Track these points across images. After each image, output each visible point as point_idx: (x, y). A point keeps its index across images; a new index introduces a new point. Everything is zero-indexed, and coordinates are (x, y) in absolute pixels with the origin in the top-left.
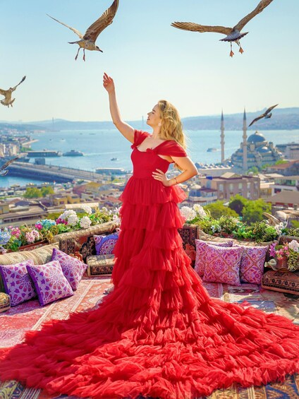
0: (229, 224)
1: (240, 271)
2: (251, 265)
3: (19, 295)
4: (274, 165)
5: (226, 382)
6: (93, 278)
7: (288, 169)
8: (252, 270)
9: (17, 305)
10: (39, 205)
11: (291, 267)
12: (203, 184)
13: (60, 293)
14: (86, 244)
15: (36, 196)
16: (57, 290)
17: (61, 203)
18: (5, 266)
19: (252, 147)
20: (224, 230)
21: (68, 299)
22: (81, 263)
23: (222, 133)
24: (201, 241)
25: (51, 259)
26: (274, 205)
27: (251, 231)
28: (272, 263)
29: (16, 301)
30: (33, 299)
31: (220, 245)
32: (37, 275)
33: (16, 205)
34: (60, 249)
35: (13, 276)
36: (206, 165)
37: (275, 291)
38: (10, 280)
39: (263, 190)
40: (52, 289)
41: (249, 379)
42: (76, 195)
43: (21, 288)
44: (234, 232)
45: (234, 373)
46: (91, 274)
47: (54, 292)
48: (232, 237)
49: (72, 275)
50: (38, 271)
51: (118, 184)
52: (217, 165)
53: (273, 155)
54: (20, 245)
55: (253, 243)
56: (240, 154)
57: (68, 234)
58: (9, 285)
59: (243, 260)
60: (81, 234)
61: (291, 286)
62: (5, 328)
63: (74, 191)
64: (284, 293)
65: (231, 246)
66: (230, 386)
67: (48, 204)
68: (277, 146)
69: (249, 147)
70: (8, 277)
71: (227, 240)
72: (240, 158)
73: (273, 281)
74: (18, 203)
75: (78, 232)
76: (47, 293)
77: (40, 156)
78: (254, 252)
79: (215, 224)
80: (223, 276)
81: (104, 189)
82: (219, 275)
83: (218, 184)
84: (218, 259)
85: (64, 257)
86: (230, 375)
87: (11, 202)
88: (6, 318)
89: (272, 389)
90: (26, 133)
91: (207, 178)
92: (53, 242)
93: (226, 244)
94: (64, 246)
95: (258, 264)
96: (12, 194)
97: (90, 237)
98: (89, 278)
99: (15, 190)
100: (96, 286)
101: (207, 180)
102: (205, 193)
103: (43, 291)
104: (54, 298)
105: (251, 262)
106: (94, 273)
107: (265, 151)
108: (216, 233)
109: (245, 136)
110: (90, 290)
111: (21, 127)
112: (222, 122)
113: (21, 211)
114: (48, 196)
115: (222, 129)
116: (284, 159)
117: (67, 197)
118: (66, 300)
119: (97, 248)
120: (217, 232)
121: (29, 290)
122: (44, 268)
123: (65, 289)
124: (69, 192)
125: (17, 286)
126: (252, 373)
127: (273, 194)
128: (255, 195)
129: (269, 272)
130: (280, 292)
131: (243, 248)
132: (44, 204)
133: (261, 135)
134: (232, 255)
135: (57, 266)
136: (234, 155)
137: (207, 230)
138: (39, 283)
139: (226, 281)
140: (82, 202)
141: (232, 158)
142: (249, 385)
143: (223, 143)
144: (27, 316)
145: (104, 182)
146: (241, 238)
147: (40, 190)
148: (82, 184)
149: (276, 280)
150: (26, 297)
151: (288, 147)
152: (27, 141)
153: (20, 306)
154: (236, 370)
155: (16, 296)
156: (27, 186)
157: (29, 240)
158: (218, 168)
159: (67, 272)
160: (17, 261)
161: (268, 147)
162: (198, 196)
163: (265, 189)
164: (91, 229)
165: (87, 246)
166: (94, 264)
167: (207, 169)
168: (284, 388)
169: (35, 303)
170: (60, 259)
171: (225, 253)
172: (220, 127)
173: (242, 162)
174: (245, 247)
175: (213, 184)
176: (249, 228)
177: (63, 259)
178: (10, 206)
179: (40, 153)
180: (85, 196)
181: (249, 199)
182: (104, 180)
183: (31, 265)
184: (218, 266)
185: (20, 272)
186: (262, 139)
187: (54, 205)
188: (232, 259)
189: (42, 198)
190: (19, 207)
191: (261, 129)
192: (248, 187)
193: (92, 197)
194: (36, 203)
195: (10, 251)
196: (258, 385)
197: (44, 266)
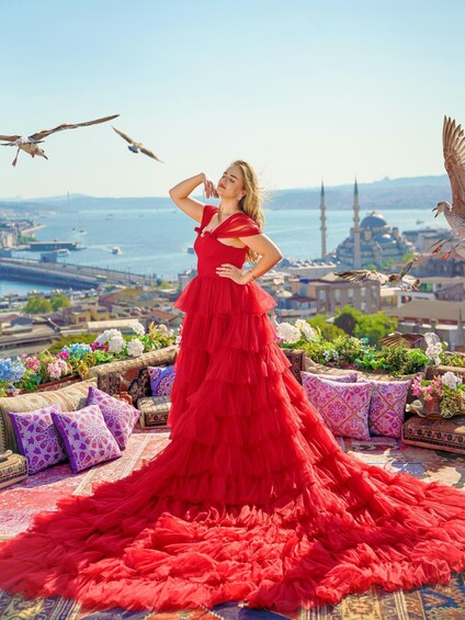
0: (350, 348)
1: (369, 419)
2: (385, 409)
3: (41, 457)
4: (401, 261)
5: (361, 583)
6: (149, 431)
7: (421, 267)
8: (387, 417)
9: (37, 472)
10: (48, 323)
11: (446, 412)
12: (295, 291)
13: (102, 453)
14: (136, 381)
15: (43, 309)
16: (97, 450)
17: (81, 320)
18: (19, 414)
19: (368, 235)
20: (342, 357)
21: (114, 462)
22: (132, 409)
23: (323, 214)
24: (310, 374)
25: (86, 402)
26: (401, 321)
27: (383, 359)
28: (417, 405)
29: (36, 467)
30: (61, 463)
31: (339, 380)
32: (68, 427)
33: (13, 324)
34: (99, 388)
35: (31, 429)
36: (299, 262)
37: (422, 448)
38: (27, 434)
39: (385, 298)
40: (89, 448)
41: (395, 579)
42: (104, 308)
43: (43, 446)
44: (358, 360)
45: (373, 570)
46: (146, 425)
47: (93, 453)
48: (355, 368)
49: (118, 427)
50: (68, 421)
51: (167, 291)
52: (315, 261)
53: (398, 246)
54: (38, 382)
55: (387, 376)
56: (349, 245)
57: (110, 365)
58: (25, 443)
59: (374, 402)
60: (129, 365)
61: (446, 439)
62: (22, 508)
63: (101, 302)
64: (436, 450)
65: (355, 381)
66: (368, 589)
67: (61, 322)
68: (404, 233)
69: (362, 235)
70: (24, 430)
71: (348, 373)
72: (350, 250)
73: (419, 432)
74: (15, 321)
75: (125, 362)
76: (82, 455)
77: (49, 250)
78: (390, 390)
79: (329, 349)
80: (345, 425)
81: (146, 299)
82: (338, 424)
83: (318, 289)
84: (336, 400)
85: (107, 400)
86: (367, 573)
87: (5, 320)
88: (22, 491)
89: (430, 593)
90: (27, 216)
91: (302, 281)
92: (88, 377)
93: (347, 379)
94: (104, 384)
95: (396, 408)
96: (7, 306)
97: (142, 370)
98: (143, 431)
99: (10, 301)
100: (154, 443)
101: (302, 284)
102: (298, 303)
103: (77, 451)
104: (93, 461)
105: (385, 404)
106: (150, 423)
107: (387, 240)
108: (332, 363)
109: (356, 219)
110: (145, 449)
111: (19, 207)
112: (323, 198)
113: (20, 332)
114: (61, 309)
115: (323, 208)
116: (415, 253)
117: (89, 310)
118: (111, 464)
119: (154, 385)
120: (331, 360)
121: (56, 450)
122: (77, 417)
123: (109, 448)
124: (94, 304)
125: (37, 444)
126: (400, 572)
127: (400, 305)
128: (374, 306)
129: (413, 419)
130: (429, 449)
131: (372, 384)
132: (55, 321)
133: (380, 216)
134: (357, 396)
135: (96, 413)
136: (341, 247)
137: (319, 358)
138: (71, 440)
139: (348, 432)
140: (112, 318)
141: (338, 251)
142: (396, 588)
143: (323, 229)
144: (54, 488)
145: (146, 288)
146: (369, 369)
147: (49, 300)
148: (113, 292)
149: (423, 431)
150: (51, 460)
151: (421, 234)
152: (28, 227)
153: (42, 474)
154: (375, 566)
155: (35, 459)
156: (29, 294)
157: (53, 375)
158: (317, 266)
159: (112, 422)
160: (35, 406)
161: (392, 235)
162: (288, 308)
163: (388, 297)
164: (144, 357)
165: (139, 383)
166: (149, 410)
167: (301, 268)
168: (448, 590)
169: (64, 468)
170: (101, 403)
171: (347, 391)
172: (319, 204)
173: (353, 257)
174: (376, 382)
175: (310, 290)
176: (379, 354)
177: (104, 402)
178: (3, 325)
179: (49, 245)
180: (117, 309)
181: (363, 312)
182: (146, 284)
183: (58, 412)
184: (337, 412)
185: (41, 422)
186: (381, 223)
187: (70, 323)
188: (357, 399)
189: (51, 312)
190: (18, 327)
191: (380, 208)
192: (363, 294)
193: (128, 311)
194: (43, 320)
195: (25, 391)
196: (408, 587)
197: (78, 413)
